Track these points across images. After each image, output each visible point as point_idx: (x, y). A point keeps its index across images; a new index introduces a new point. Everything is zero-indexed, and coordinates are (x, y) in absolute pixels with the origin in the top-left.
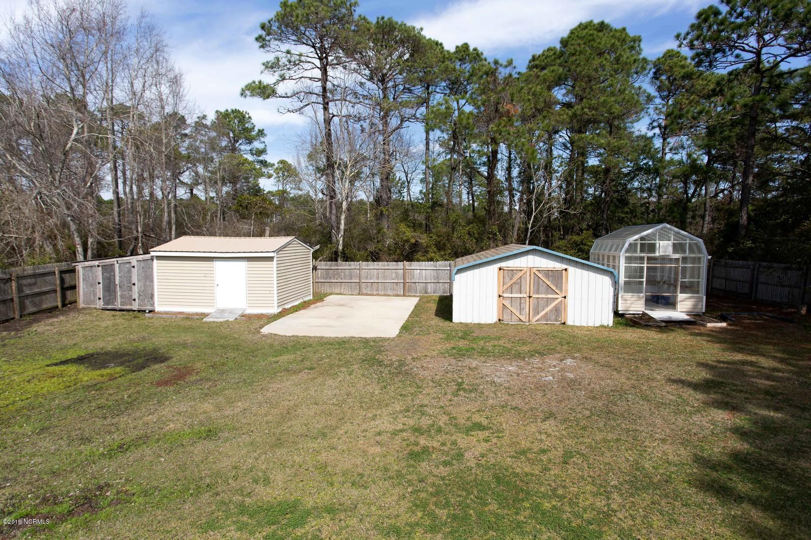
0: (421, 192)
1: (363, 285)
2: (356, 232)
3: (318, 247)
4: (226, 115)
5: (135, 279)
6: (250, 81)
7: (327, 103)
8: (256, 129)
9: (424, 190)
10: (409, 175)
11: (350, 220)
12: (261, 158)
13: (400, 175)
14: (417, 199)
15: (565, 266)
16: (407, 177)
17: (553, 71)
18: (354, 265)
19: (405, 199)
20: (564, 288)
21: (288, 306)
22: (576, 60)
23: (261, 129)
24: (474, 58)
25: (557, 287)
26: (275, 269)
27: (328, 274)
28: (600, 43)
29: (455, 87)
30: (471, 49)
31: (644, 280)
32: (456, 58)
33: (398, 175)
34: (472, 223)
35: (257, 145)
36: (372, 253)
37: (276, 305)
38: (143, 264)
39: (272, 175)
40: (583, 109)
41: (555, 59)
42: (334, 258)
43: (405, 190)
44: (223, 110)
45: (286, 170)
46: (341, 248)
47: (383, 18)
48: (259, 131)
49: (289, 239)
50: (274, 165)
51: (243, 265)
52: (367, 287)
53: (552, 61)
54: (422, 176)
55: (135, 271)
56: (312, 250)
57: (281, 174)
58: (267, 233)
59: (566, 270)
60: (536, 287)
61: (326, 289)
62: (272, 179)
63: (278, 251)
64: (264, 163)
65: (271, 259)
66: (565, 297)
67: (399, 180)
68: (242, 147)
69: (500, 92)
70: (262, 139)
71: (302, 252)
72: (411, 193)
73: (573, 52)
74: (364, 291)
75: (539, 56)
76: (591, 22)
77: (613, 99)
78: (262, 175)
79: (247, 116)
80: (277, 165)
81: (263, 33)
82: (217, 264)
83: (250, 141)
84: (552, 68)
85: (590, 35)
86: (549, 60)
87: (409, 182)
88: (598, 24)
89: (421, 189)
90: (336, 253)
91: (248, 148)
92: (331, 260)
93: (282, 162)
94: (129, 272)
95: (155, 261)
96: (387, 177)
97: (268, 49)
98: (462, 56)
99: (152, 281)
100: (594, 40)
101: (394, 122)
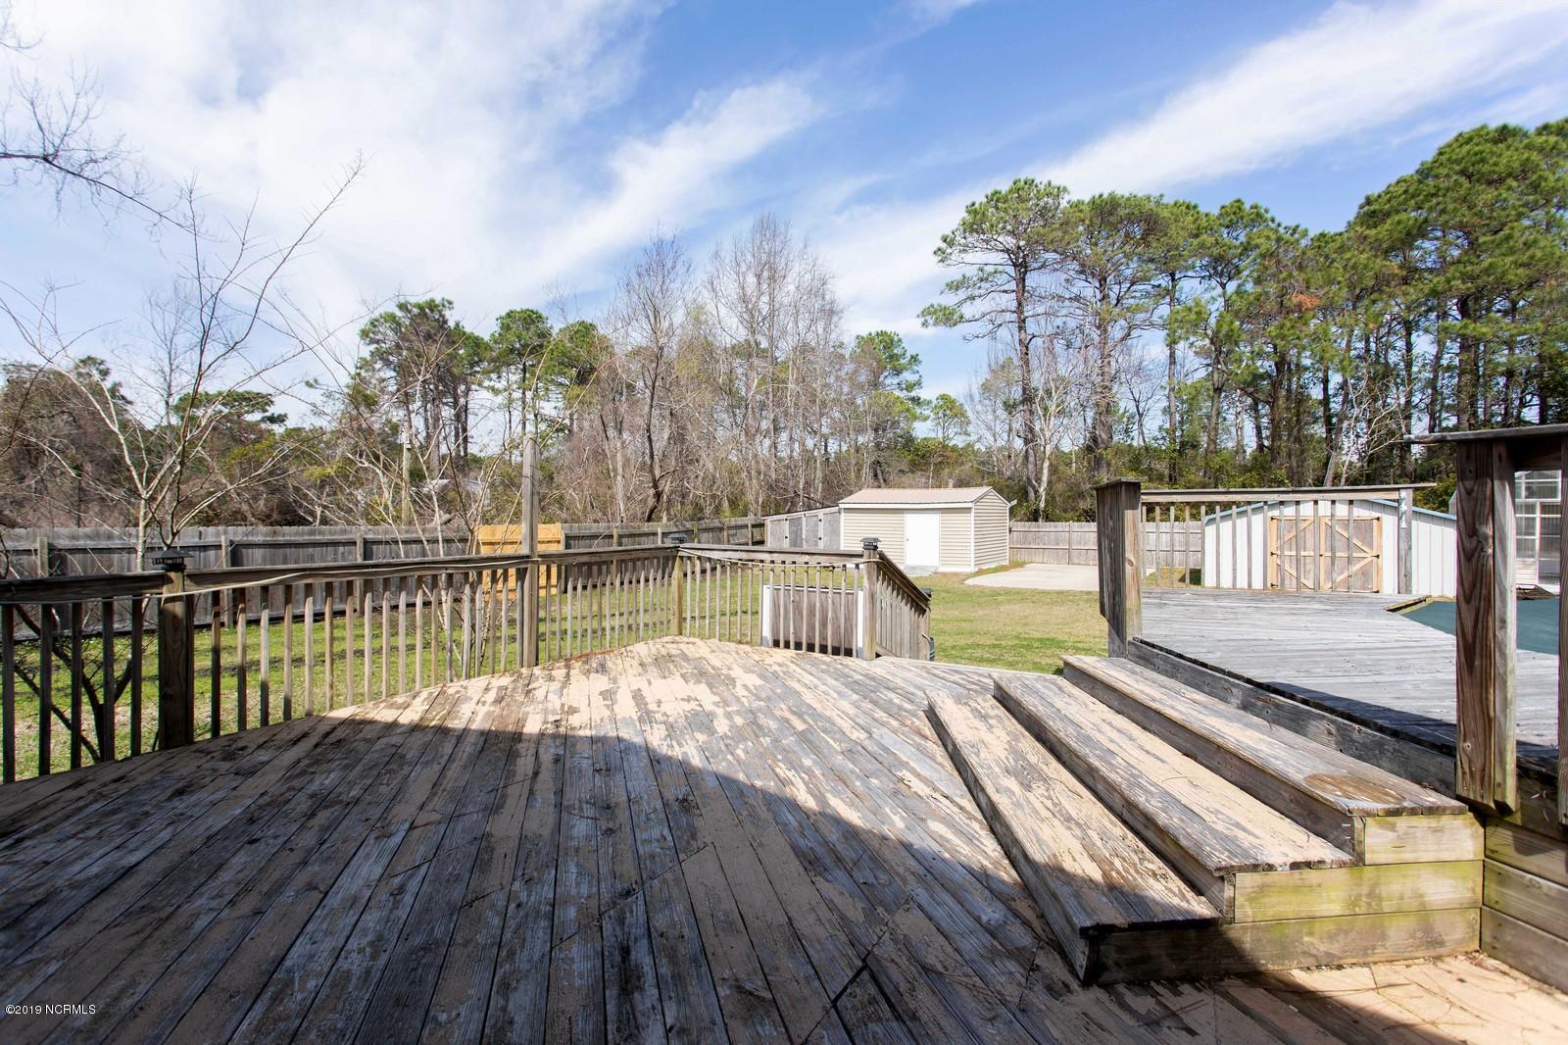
0: (1161, 428)
1: (1075, 553)
2: (1060, 487)
3: (1015, 502)
4: (870, 339)
5: (821, 534)
6: (928, 305)
7: (1024, 321)
8: (908, 355)
9: (1167, 426)
10: (1142, 405)
11: (1053, 470)
12: (913, 394)
13: (1125, 404)
14: (1156, 439)
15: (1377, 515)
16: (1137, 407)
17: (1399, 222)
18: (1061, 526)
19: (1135, 444)
20: (1375, 544)
21: (985, 567)
22: (1438, 204)
23: (914, 354)
24: (1252, 220)
25: (1363, 543)
26: (973, 522)
27: (1025, 538)
28: (1496, 164)
29: (1221, 267)
30: (1247, 207)
31: (1537, 537)
32: (1221, 225)
33: (1122, 405)
34: (1250, 471)
35: (908, 376)
36: (1086, 512)
37: (973, 563)
38: (829, 517)
39: (929, 417)
40: (1448, 281)
41: (1406, 201)
42: (1034, 516)
43: (1136, 427)
44: (864, 334)
45: (949, 409)
46: (1042, 505)
47: (1101, 196)
48: (912, 357)
49: (985, 489)
50: (930, 402)
51: (936, 517)
52: (1080, 554)
53: (1400, 204)
54: (1166, 404)
55: (821, 524)
56: (1010, 505)
57: (941, 415)
58: (951, 485)
59: (1378, 519)
60: (1329, 543)
61: (1023, 556)
62: (929, 422)
63: (976, 501)
64: (916, 401)
65: (969, 509)
66: (1378, 556)
67: (1125, 412)
68: (888, 381)
69: (1284, 280)
70: (916, 368)
71: (1001, 505)
72: (1145, 431)
73: (1433, 191)
74: (1076, 561)
75: (1379, 196)
76: (1483, 127)
77: (1509, 259)
78: (915, 418)
79: (896, 339)
80: (935, 402)
81: (944, 246)
82: (909, 517)
83: (898, 372)
84: (1397, 218)
85: (1476, 154)
86: (1394, 203)
87: (1141, 415)
88: (1496, 131)
89: (1161, 423)
90: (1036, 511)
91: (896, 381)
92: (1029, 520)
93: (943, 397)
94: (816, 525)
95: (843, 514)
96: (1108, 409)
97: (949, 262)
98: (1231, 221)
99: (839, 535)
100: (1483, 161)
101: (1116, 332)
